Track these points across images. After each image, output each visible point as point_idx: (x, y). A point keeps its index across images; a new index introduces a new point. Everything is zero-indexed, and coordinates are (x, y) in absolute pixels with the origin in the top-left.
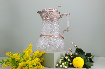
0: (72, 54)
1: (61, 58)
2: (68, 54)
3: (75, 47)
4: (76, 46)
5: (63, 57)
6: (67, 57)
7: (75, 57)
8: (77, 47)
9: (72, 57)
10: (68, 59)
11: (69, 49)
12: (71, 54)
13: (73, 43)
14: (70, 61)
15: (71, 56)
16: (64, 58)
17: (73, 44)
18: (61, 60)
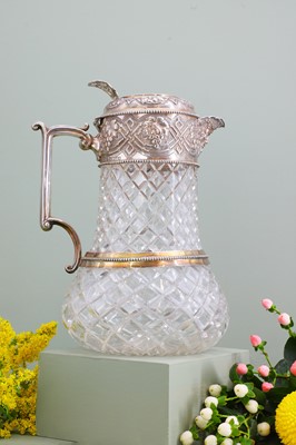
0: (272, 372)
1: (209, 394)
2: (243, 368)
3: (286, 327)
4: (292, 324)
5: (216, 388)
6: (242, 390)
9: (268, 386)
10: (247, 398)
11: (253, 340)
12: (266, 370)
13: (270, 304)
15: (266, 379)
17: (271, 310)
18: (212, 406)
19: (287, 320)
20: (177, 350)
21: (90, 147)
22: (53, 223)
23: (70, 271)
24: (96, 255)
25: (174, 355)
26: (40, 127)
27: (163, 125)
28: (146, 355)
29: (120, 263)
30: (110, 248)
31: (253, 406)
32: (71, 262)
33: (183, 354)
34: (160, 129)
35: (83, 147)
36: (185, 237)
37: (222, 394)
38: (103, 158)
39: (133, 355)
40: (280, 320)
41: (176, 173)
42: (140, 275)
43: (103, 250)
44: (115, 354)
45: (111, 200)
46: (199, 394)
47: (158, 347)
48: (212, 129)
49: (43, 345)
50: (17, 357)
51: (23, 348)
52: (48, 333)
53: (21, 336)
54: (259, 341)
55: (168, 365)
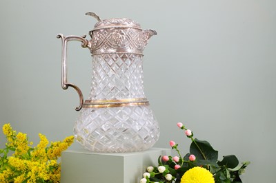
0: (180, 160)
1: (147, 171)
2: (167, 158)
3: (189, 137)
4: (192, 135)
5: (151, 168)
6: (162, 169)
7: (187, 166)
8: (193, 138)
9: (178, 166)
10: (165, 173)
11: (171, 144)
12: (177, 159)
13: (181, 125)
14: (173, 179)
15: (177, 163)
16: (156, 170)
17: (182, 128)
18: (147, 178)
19: (190, 133)
20: (130, 149)
21: (87, 46)
22: (68, 85)
23: (78, 110)
24: (90, 101)
25: (129, 152)
26: (60, 37)
27: (123, 34)
28: (114, 152)
29: (102, 105)
30: (97, 98)
31: (169, 177)
32: (78, 105)
33: (134, 151)
34: (121, 36)
35: (83, 46)
36: (135, 91)
37: (154, 171)
38: (93, 51)
39: (108, 152)
40: (186, 133)
41: (130, 59)
42: (111, 111)
43: (93, 99)
44: (99, 152)
45: (97, 73)
46: (141, 172)
47: (120, 148)
48: (150, 36)
49: (65, 148)
50: (53, 154)
51: (55, 149)
52: (69, 142)
53: (55, 143)
54: (174, 144)
55: (123, 157)
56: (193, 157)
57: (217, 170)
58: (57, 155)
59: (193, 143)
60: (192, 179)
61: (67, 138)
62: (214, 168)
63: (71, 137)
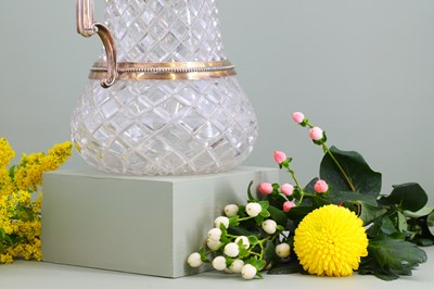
1: (224, 215)
2: (269, 188)
3: (318, 142)
4: (325, 139)
5: (232, 209)
6: (255, 209)
8: (328, 145)
9: (289, 205)
10: (261, 218)
11: (277, 157)
12: (289, 189)
13: (302, 118)
14: (279, 232)
15: (290, 198)
16: (242, 212)
17: (303, 124)
18: (222, 227)
19: (319, 134)
37: (238, 214)
40: (311, 135)
46: (212, 215)
49: (53, 166)
50: (26, 180)
51: (32, 169)
52: (62, 154)
53: (31, 157)
54: (284, 158)
55: (171, 184)
56: (323, 186)
57: (378, 214)
58: (35, 182)
59: (327, 156)
60: (319, 230)
61: (57, 146)
62: (371, 208)
63: (66, 144)
